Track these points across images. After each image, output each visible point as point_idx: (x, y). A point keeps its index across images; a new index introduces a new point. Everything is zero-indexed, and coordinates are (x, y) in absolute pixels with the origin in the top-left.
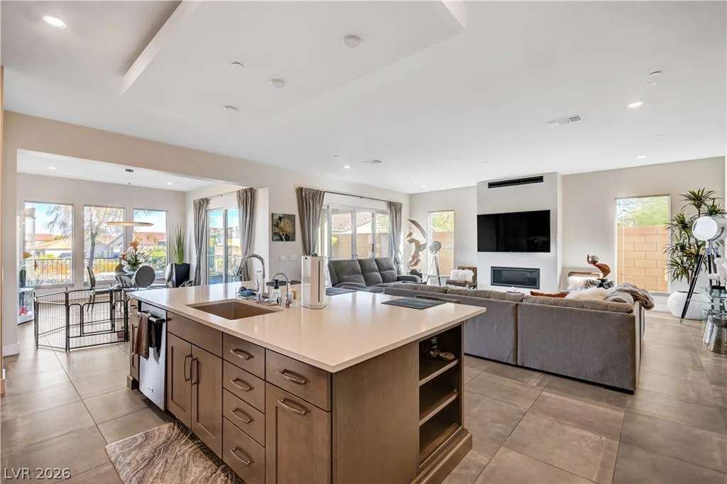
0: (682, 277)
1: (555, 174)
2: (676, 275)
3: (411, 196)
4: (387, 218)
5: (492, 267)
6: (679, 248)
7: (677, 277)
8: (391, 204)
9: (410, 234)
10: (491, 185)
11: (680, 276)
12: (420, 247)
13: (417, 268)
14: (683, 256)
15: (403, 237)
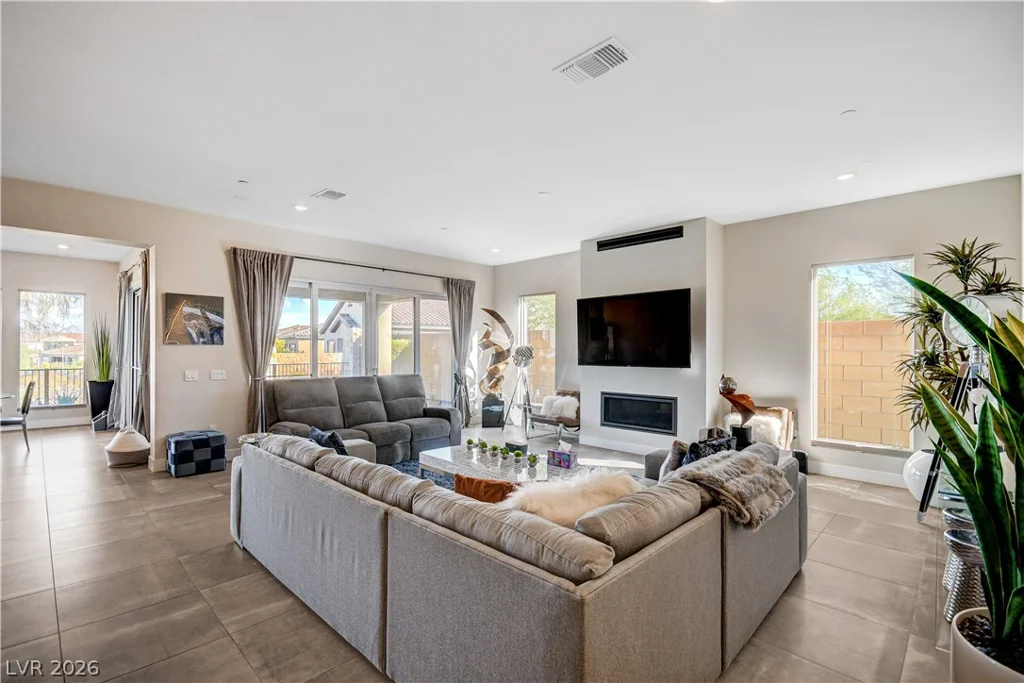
0: (927, 423)
1: (702, 220)
2: (916, 419)
3: (495, 271)
4: (444, 306)
5: (603, 393)
6: (923, 364)
7: (919, 422)
8: (449, 283)
9: (487, 335)
10: (603, 245)
11: (924, 422)
12: (500, 356)
13: (496, 393)
14: (931, 378)
15: (475, 339)
